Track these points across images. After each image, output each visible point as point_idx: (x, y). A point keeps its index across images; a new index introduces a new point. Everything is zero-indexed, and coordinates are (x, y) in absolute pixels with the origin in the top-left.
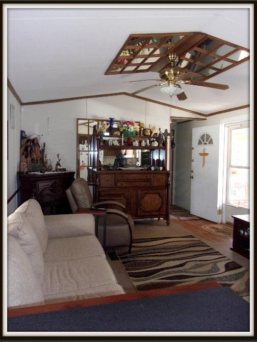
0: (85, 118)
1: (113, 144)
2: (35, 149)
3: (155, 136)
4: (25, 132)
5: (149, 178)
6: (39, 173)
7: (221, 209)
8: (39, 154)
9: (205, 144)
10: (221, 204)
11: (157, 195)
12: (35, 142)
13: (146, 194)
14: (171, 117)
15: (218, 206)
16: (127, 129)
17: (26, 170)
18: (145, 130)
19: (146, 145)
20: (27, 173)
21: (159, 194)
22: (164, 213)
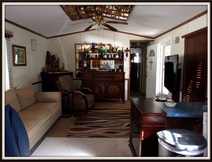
0: (80, 43)
1: (92, 57)
2: (53, 61)
3: (119, 52)
4: (49, 52)
5: (112, 76)
6: (51, 73)
7: (158, 95)
8: (56, 63)
9: (152, 56)
10: (158, 93)
11: (117, 86)
12: (54, 57)
13: (110, 85)
14: (130, 40)
15: (156, 94)
16: (101, 49)
17: (46, 71)
18: (113, 48)
19: (111, 57)
20: (46, 72)
21: (118, 85)
22: (122, 96)
